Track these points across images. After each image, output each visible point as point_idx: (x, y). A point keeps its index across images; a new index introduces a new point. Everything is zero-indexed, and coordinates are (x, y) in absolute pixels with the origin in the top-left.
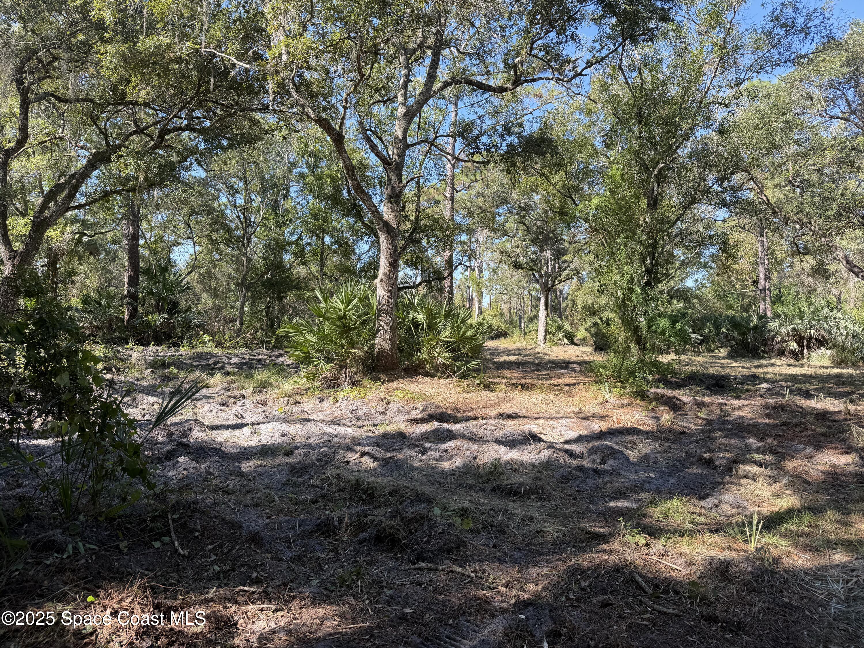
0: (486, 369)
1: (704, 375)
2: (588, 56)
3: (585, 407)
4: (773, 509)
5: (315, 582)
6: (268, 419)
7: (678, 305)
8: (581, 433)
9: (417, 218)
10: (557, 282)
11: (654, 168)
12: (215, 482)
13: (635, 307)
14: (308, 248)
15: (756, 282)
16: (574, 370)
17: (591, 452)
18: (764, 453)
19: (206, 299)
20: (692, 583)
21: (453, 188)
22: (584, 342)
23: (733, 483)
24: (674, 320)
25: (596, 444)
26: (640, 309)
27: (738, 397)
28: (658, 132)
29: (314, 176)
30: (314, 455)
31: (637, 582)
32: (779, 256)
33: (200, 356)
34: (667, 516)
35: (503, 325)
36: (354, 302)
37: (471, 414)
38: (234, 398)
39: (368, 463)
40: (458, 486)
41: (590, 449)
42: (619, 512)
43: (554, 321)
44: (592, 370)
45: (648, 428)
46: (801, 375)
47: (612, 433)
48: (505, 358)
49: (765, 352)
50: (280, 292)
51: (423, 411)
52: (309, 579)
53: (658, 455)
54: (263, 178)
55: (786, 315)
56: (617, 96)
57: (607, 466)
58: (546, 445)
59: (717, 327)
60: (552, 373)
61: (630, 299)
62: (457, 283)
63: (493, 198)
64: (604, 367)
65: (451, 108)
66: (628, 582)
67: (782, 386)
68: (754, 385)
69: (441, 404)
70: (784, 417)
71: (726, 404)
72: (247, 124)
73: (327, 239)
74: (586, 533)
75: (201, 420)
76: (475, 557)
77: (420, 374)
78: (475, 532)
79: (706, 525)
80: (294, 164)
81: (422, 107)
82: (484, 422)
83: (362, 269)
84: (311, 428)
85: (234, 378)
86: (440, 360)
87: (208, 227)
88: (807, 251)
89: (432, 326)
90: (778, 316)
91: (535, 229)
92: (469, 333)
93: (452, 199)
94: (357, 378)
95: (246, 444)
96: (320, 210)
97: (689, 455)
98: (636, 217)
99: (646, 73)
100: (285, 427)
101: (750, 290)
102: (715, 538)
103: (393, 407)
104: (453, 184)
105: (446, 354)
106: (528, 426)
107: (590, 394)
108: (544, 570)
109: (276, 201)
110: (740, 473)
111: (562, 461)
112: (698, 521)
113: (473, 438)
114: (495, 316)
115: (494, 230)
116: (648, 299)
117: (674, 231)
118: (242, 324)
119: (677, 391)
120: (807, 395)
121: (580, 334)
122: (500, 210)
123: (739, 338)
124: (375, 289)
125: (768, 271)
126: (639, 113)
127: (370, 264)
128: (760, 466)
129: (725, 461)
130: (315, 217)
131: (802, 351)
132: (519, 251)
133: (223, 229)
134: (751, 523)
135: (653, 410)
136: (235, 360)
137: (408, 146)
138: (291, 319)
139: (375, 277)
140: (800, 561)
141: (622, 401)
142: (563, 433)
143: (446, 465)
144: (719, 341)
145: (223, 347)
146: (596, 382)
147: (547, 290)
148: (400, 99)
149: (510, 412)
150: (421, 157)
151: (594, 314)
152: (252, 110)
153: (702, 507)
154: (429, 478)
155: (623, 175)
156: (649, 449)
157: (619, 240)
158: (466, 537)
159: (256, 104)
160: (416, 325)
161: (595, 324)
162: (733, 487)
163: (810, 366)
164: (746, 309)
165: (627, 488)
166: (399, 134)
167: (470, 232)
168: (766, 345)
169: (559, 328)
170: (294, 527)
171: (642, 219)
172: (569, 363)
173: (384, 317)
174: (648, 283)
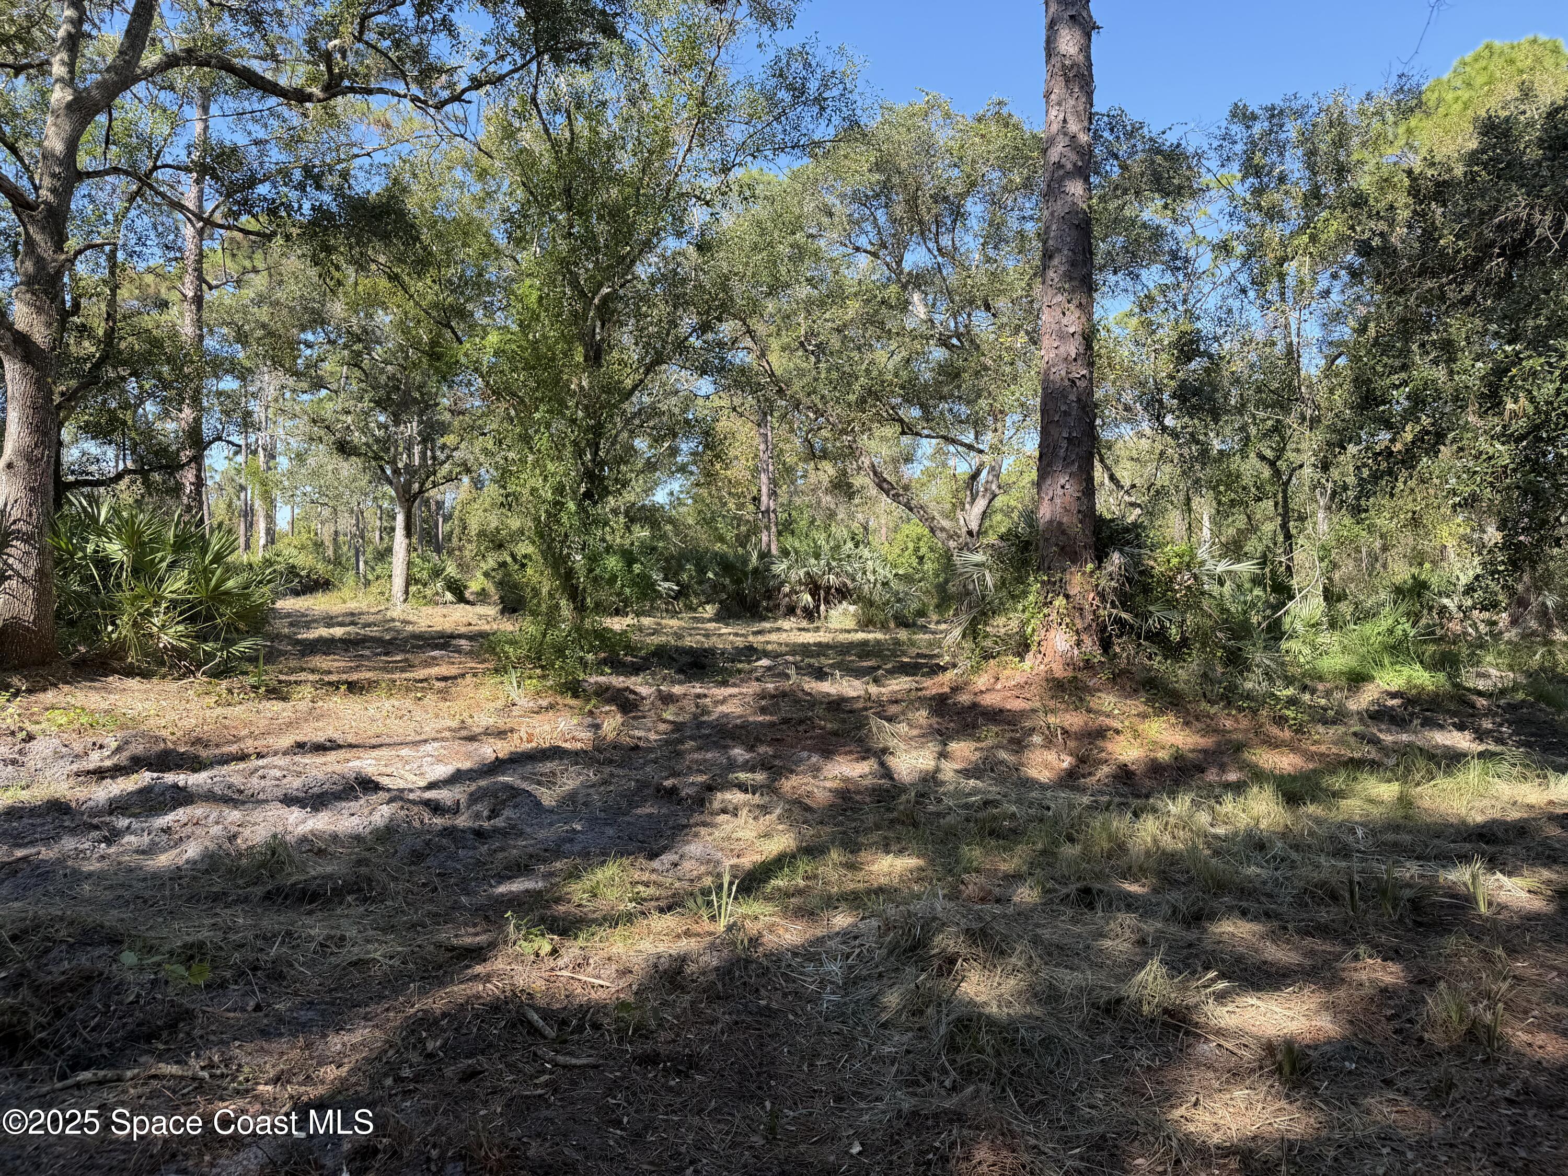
0: (272, 656)
1: (677, 649)
2: (475, 69)
3: (471, 717)
4: (758, 858)
7: (642, 533)
8: (460, 766)
9: (110, 334)
10: (428, 485)
11: (595, 294)
13: (566, 535)
15: (756, 500)
16: (458, 650)
17: (474, 799)
18: (752, 770)
20: (623, 1005)
21: (201, 279)
22: (482, 596)
23: (705, 824)
24: (629, 558)
25: (483, 783)
26: (576, 539)
27: (724, 683)
28: (600, 228)
31: (530, 1023)
32: (790, 459)
34: (595, 895)
35: (320, 566)
37: (233, 748)
40: (189, 900)
41: (471, 794)
42: (513, 901)
43: (425, 559)
44: (492, 650)
45: (579, 745)
46: (815, 644)
47: (517, 760)
48: (323, 632)
49: (768, 609)
51: (118, 750)
53: (592, 791)
55: (797, 552)
56: (530, 153)
57: (499, 822)
58: (387, 796)
59: (702, 571)
60: (415, 659)
61: (558, 521)
62: (218, 478)
63: (291, 309)
64: (513, 643)
65: (193, 112)
66: (514, 1026)
67: (787, 662)
68: (749, 662)
69: (164, 733)
70: (786, 710)
71: (705, 696)
74: (447, 949)
76: (212, 1038)
77: (114, 671)
78: (218, 987)
79: (657, 899)
81: (113, 95)
82: (261, 762)
86: (166, 639)
88: (825, 455)
89: (142, 569)
90: (785, 553)
91: (383, 379)
92: (231, 583)
93: (198, 300)
97: (643, 785)
98: (565, 377)
99: (580, 122)
101: (748, 512)
102: (669, 921)
103: (41, 747)
104: (199, 270)
105: (181, 628)
106: (355, 764)
107: (485, 692)
108: (356, 1037)
110: (716, 805)
111: (417, 824)
112: (644, 895)
113: (231, 798)
114: (303, 547)
115: (297, 374)
116: (588, 523)
117: (630, 407)
119: (633, 679)
120: (820, 674)
121: (475, 585)
122: (310, 337)
123: (731, 588)
125: (774, 482)
126: (567, 191)
128: (746, 791)
129: (695, 789)
131: (818, 607)
132: (349, 419)
134: (720, 887)
135: (591, 713)
137: (81, 175)
140: (788, 936)
141: (540, 702)
142: (423, 770)
143: (164, 860)
144: (704, 593)
146: (497, 671)
147: (408, 499)
148: (58, 70)
149: (320, 738)
150: (119, 205)
151: (499, 546)
153: (653, 871)
154: (120, 892)
155: (541, 298)
156: (578, 782)
157: (537, 416)
158: (195, 1002)
160: (104, 563)
161: (503, 565)
162: (703, 831)
163: (828, 630)
164: (743, 541)
165: (531, 856)
166: (58, 146)
167: (244, 374)
168: (769, 598)
169: (436, 573)
171: (575, 380)
172: (452, 636)
173: (17, 548)
174: (588, 495)
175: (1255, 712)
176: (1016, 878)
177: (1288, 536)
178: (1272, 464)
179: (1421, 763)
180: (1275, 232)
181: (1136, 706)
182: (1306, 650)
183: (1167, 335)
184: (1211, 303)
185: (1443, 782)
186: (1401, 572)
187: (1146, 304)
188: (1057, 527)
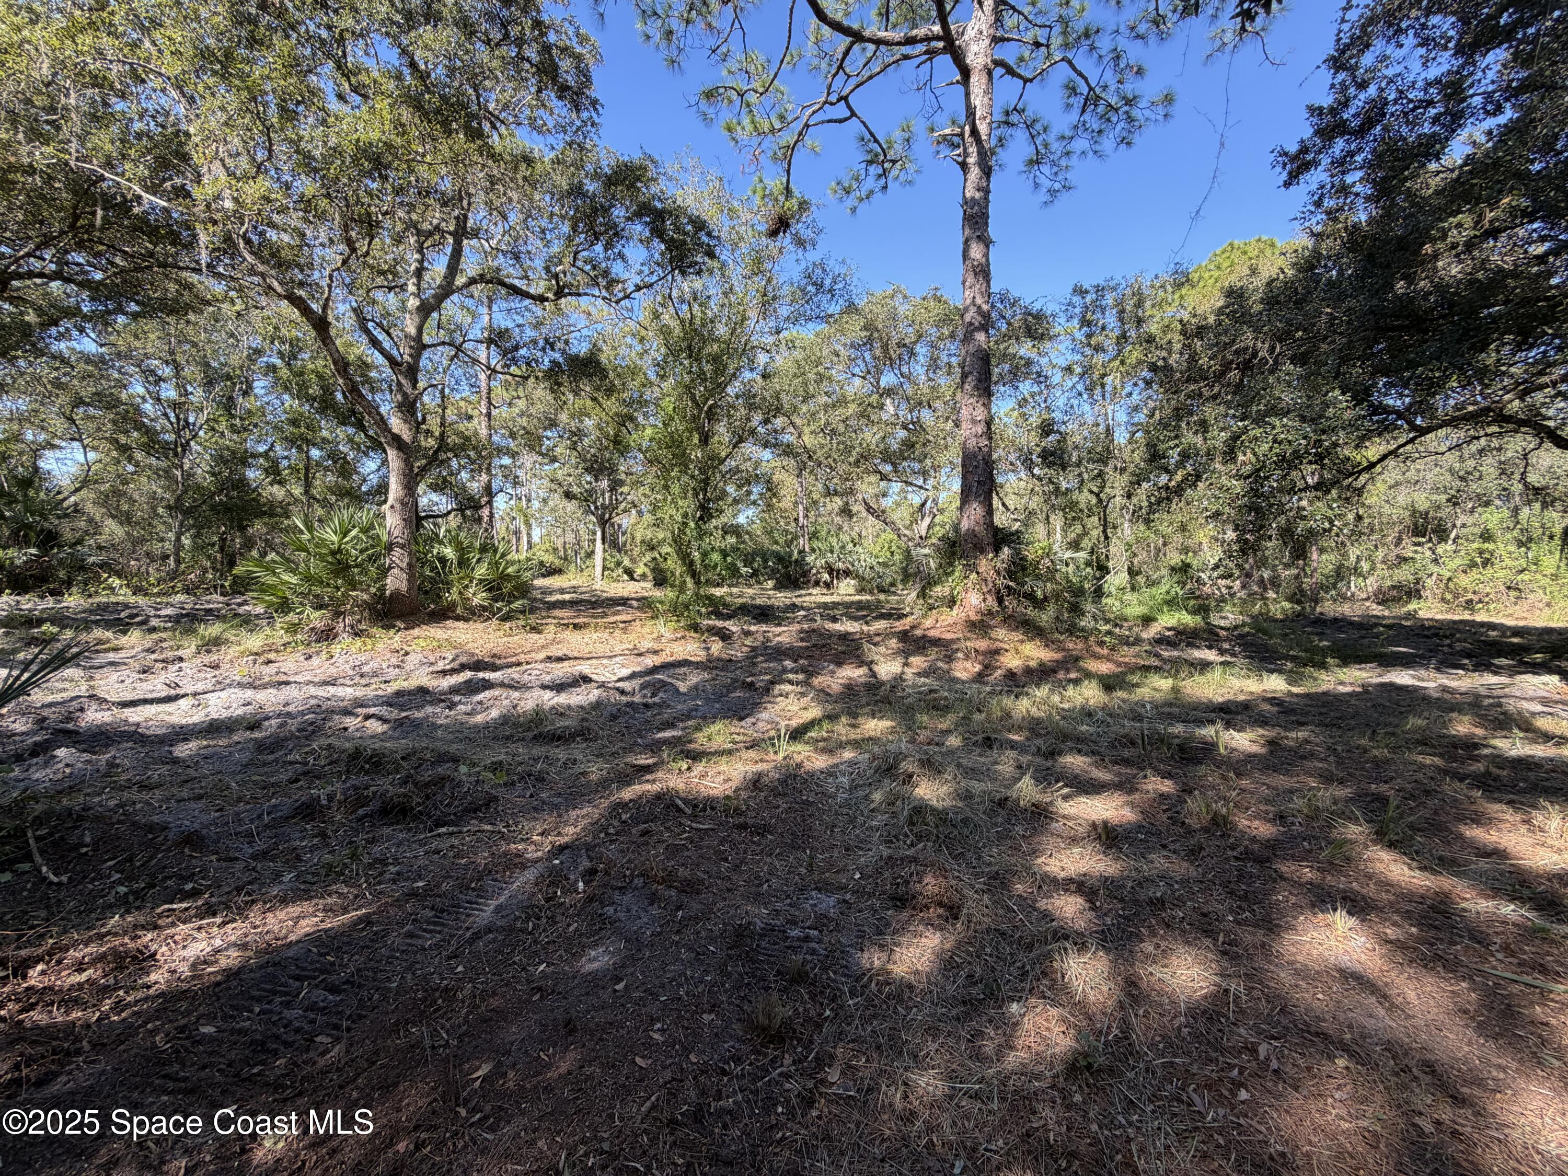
0: (532, 610)
1: (752, 605)
2: (637, 280)
3: (640, 643)
4: (801, 721)
5: (287, 877)
6: (220, 686)
7: (731, 540)
8: (634, 669)
9: (442, 434)
10: (614, 515)
11: (705, 404)
12: (124, 777)
13: (689, 541)
14: (285, 463)
15: (796, 520)
16: (631, 607)
17: (643, 687)
18: (796, 673)
19: (113, 529)
20: (727, 797)
21: (490, 403)
22: (644, 577)
23: (770, 702)
24: (724, 554)
25: (647, 679)
26: (695, 544)
27: (779, 625)
28: (708, 368)
29: (291, 370)
30: (293, 725)
31: (677, 806)
32: (815, 496)
33: (103, 608)
34: (710, 740)
35: (556, 561)
36: (354, 533)
37: (514, 659)
38: (163, 661)
39: (375, 727)
40: (493, 739)
41: (641, 685)
42: (666, 742)
43: (612, 556)
44: (650, 607)
45: (699, 659)
46: (831, 603)
47: (665, 666)
48: (559, 597)
49: (804, 583)
50: (241, 520)
51: (453, 660)
52: (278, 876)
53: (707, 683)
54: (208, 365)
55: (820, 550)
56: (668, 326)
57: (657, 700)
58: (596, 685)
59: (765, 561)
60: (609, 611)
61: (685, 534)
62: (501, 513)
63: (539, 419)
64: (661, 602)
65: (484, 310)
66: (668, 807)
67: (815, 613)
68: (794, 613)
69: (477, 651)
70: (815, 639)
71: (769, 632)
72: (172, 287)
73: (315, 453)
74: (631, 767)
75: (102, 695)
76: (508, 811)
77: (450, 618)
78: (510, 784)
79: (745, 742)
80: (258, 352)
81: (441, 302)
82: (528, 667)
83: (367, 493)
84: (291, 693)
85: (163, 635)
86: (476, 601)
87: (109, 426)
88: (836, 493)
89: (463, 563)
90: (813, 550)
91: (589, 456)
92: (510, 570)
93: (489, 415)
94: (362, 627)
95: (184, 722)
96: (301, 414)
97: (735, 681)
98: (688, 452)
99: (696, 308)
100: (249, 694)
101: (792, 527)
102: (752, 754)
103: (413, 659)
104: (489, 398)
105: (484, 594)
106: (579, 668)
107: (647, 629)
108: (584, 812)
109: (231, 398)
110: (776, 692)
111: (612, 700)
112: (737, 740)
113: (513, 686)
114: (547, 551)
115: (541, 454)
116: (701, 534)
117: (724, 468)
118: (178, 562)
119: (728, 622)
120: (834, 620)
121: (640, 570)
122: (549, 434)
123: (782, 571)
124: (384, 517)
125: (806, 509)
126: (689, 347)
127: (380, 486)
128: (793, 684)
129: (764, 683)
130: (294, 422)
131: (833, 581)
132: (571, 479)
133: (138, 430)
134: (780, 736)
135: (705, 641)
136: (169, 611)
137: (425, 347)
138: (264, 554)
139: (385, 502)
140: (818, 763)
141: (677, 635)
142: (615, 672)
143: (479, 719)
144: (767, 574)
145: (146, 595)
146: (653, 618)
147: (603, 523)
148: (411, 288)
149: (560, 654)
150: (445, 363)
151: (652, 548)
152: (180, 268)
153: (742, 727)
154: (457, 735)
155: (675, 408)
156: (699, 679)
157: (673, 474)
158: (499, 792)
159: (185, 260)
160: (443, 560)
161: (654, 559)
162: (769, 706)
163: (839, 594)
164: (789, 544)
165: (675, 718)
166: (412, 331)
167: (514, 455)
168: (804, 577)
169: (618, 564)
170: (260, 817)
171: (694, 453)
172: (628, 599)
173: (397, 552)
174: (701, 518)
175: (1086, 639)
176: (948, 732)
177: (1107, 538)
178: (1097, 495)
179: (1186, 668)
180: (1099, 359)
181: (1017, 636)
182: (1117, 603)
183: (1035, 421)
184: (1061, 402)
185: (1197, 678)
186: (1175, 558)
187: (1023, 403)
188: (972, 533)
